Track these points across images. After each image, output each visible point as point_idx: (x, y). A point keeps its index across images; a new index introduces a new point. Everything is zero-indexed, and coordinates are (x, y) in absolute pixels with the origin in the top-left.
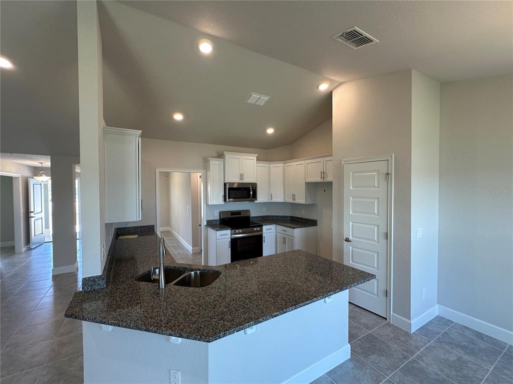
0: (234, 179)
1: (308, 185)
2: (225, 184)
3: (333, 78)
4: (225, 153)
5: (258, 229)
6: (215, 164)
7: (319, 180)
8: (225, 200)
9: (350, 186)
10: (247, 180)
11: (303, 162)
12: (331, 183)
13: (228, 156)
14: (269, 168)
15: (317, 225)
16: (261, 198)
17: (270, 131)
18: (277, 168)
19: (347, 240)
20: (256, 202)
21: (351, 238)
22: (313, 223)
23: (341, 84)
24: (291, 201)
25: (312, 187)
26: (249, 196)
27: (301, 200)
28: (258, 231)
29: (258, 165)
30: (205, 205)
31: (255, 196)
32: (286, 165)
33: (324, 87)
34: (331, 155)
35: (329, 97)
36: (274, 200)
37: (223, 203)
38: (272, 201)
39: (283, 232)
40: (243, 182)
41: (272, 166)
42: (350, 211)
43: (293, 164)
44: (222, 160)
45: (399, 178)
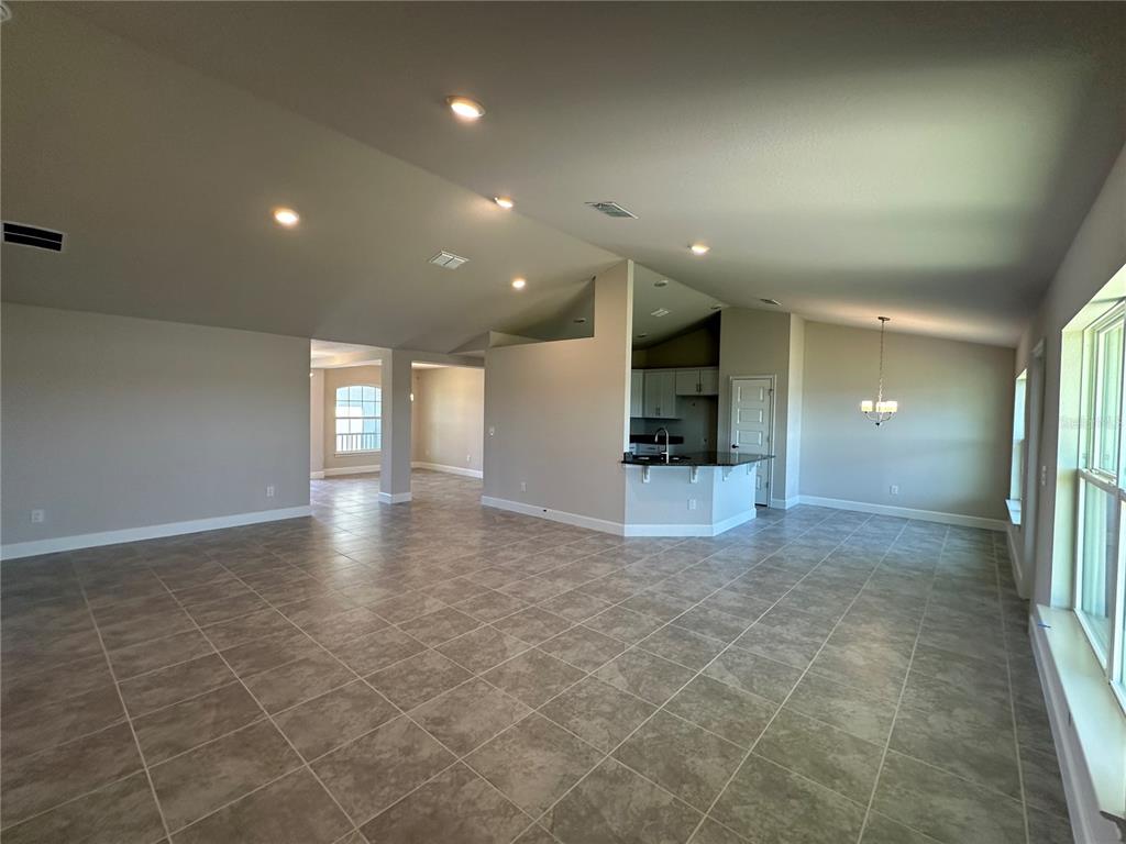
1: (679, 397)
11: (673, 373)
12: (715, 397)
15: (682, 442)
19: (734, 447)
21: (737, 444)
25: (684, 400)
27: (669, 413)
43: (657, 374)
45: (779, 394)
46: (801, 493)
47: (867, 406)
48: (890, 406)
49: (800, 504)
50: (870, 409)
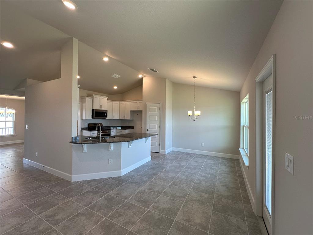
0: (97, 108)
1: (131, 111)
2: (93, 110)
3: (143, 74)
4: (94, 95)
5: (109, 131)
6: (88, 100)
7: (136, 109)
8: (93, 118)
9: (148, 112)
10: (103, 108)
11: (129, 102)
12: (142, 111)
13: (95, 96)
14: (113, 104)
15: (134, 129)
16: (109, 117)
17: (115, 88)
18: (116, 104)
20: (106, 119)
21: (149, 129)
22: (132, 128)
23: (146, 76)
24: (123, 119)
25: (133, 112)
26: (104, 116)
27: (128, 118)
28: (109, 132)
29: (108, 102)
30: (81, 120)
31: (106, 116)
32: (121, 103)
33: (140, 76)
34: (142, 100)
35: (142, 79)
36: (114, 118)
37: (92, 119)
38: (113, 119)
39: (120, 132)
40: (101, 109)
41: (114, 103)
42: (148, 120)
43: (124, 102)
44: (92, 98)
45: (162, 109)
46: (173, 146)
47: (190, 113)
48: (198, 113)
49: (173, 151)
50: (191, 114)
